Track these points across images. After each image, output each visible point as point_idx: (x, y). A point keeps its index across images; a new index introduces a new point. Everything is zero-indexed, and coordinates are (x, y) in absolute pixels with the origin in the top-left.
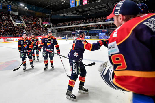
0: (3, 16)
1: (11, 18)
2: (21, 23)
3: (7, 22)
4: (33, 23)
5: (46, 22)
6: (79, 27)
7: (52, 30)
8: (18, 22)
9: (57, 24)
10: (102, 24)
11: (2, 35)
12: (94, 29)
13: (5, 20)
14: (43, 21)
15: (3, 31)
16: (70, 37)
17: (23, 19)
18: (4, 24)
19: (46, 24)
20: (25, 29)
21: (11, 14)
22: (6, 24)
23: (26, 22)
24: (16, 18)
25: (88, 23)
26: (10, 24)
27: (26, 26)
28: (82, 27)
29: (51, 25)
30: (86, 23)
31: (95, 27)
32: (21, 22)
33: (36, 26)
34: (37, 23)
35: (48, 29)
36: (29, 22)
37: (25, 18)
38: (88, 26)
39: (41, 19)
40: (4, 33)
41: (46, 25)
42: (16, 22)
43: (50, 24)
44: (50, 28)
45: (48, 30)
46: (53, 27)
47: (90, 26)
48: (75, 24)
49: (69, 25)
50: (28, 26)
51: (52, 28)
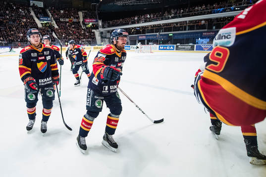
0: (20, 10)
1: (32, 13)
2: (48, 22)
3: (26, 20)
4: (67, 20)
5: (90, 18)
6: (154, 26)
7: (102, 33)
8: (43, 20)
9: (111, 22)
10: (205, 20)
11: (20, 42)
12: (185, 30)
13: (23, 17)
14: (85, 17)
15: (22, 35)
16: (134, 46)
17: (52, 14)
18: (23, 24)
19: (91, 22)
20: (55, 32)
21: (32, 7)
22: (26, 25)
23: (56, 20)
24: (40, 13)
25: (173, 18)
26: (32, 23)
27: (56, 27)
28: (159, 26)
29: (100, 23)
30: (168, 18)
31: (188, 26)
32: (49, 19)
33: (73, 26)
34: (75, 20)
35: (93, 31)
36: (62, 20)
37: (54, 12)
38: (173, 23)
39: (81, 13)
40: (22, 39)
41: (91, 24)
42: (41, 20)
43: (97, 21)
44: (98, 29)
45: (94, 33)
46: (103, 27)
47: (177, 23)
48: (145, 21)
49: (133, 23)
50: (59, 27)
51: (101, 30)
